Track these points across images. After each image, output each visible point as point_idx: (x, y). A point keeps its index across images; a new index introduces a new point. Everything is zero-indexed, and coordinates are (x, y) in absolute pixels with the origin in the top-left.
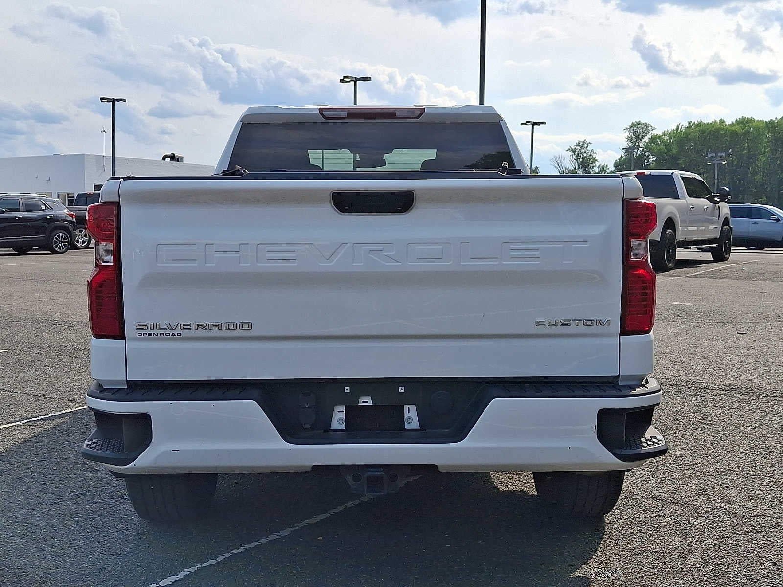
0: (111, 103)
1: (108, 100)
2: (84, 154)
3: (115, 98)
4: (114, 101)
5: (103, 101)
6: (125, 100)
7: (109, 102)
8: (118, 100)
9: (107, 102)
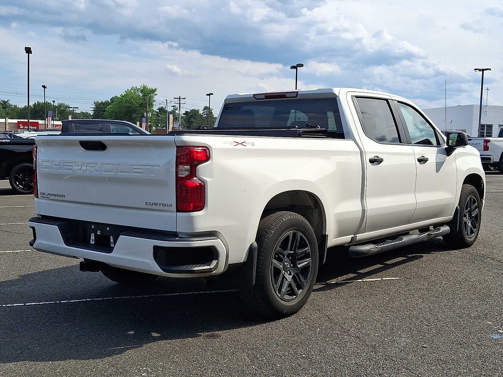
0: (482, 71)
1: (480, 70)
2: (473, 105)
3: (484, 68)
4: (483, 70)
5: (476, 70)
6: (490, 69)
7: (481, 71)
8: (486, 70)
9: (479, 71)
